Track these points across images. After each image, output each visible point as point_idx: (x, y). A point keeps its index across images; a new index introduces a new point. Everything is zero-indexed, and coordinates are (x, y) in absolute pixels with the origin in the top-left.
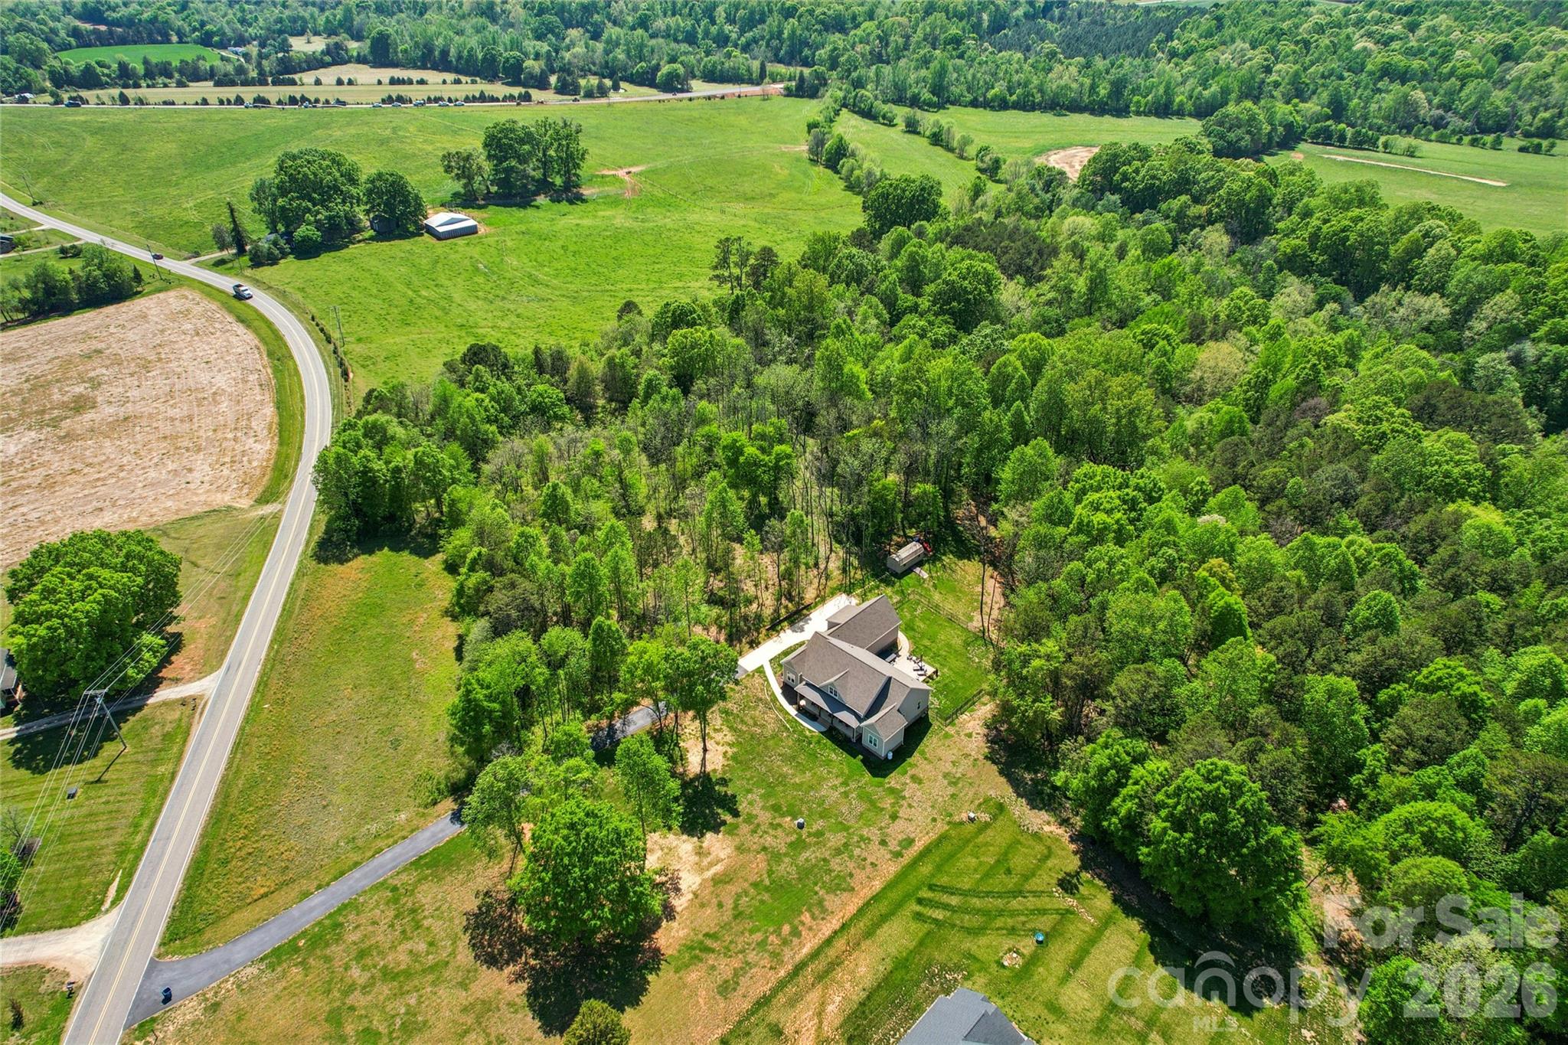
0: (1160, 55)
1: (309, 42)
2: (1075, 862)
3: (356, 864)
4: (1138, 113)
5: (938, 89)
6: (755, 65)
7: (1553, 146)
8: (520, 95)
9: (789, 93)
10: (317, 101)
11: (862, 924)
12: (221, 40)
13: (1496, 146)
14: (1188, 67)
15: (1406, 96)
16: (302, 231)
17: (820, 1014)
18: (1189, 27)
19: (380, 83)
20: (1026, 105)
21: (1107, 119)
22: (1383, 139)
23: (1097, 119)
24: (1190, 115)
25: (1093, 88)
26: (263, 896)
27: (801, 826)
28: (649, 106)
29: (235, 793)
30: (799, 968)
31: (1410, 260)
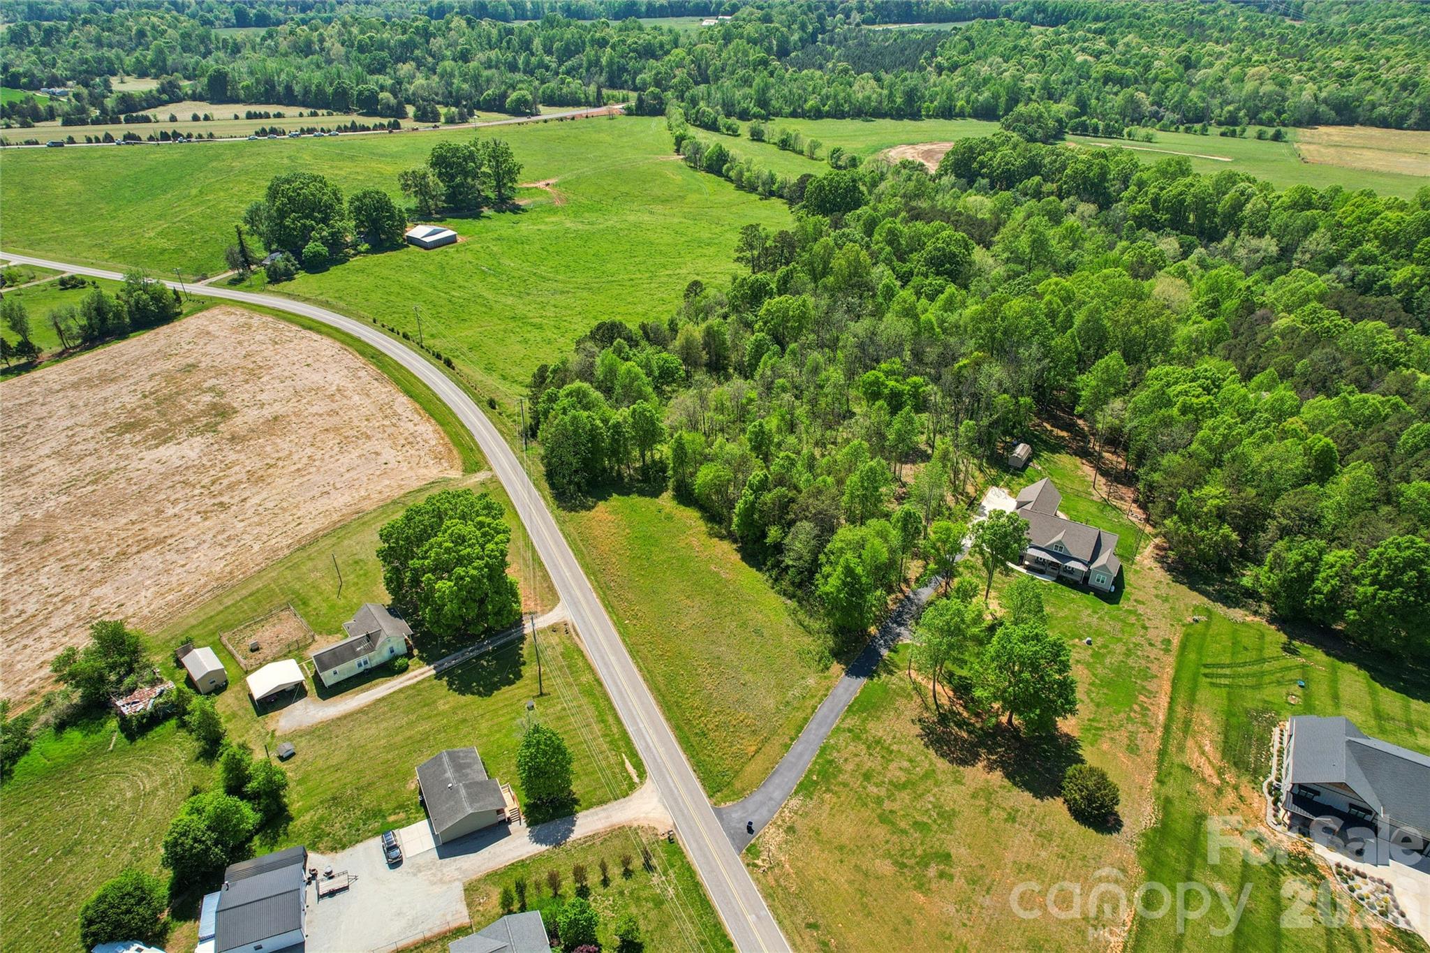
0: (929, 69)
1: (122, 82)
2: (1283, 638)
3: (806, 720)
4: (929, 117)
5: (763, 102)
6: (592, 89)
7: (1244, 131)
8: (389, 124)
9: (629, 112)
10: (190, 136)
11: (1182, 697)
12: (31, 82)
13: (1204, 132)
14: (958, 77)
15: (1132, 96)
16: (311, 247)
17: (1203, 753)
18: (947, 45)
19: (236, 117)
20: (838, 114)
21: (906, 121)
22: (1126, 130)
23: (899, 122)
24: (970, 116)
25: (891, 96)
26: (756, 752)
27: (1089, 643)
28: (511, 127)
29: (663, 688)
30: (1167, 728)
31: (1235, 213)
